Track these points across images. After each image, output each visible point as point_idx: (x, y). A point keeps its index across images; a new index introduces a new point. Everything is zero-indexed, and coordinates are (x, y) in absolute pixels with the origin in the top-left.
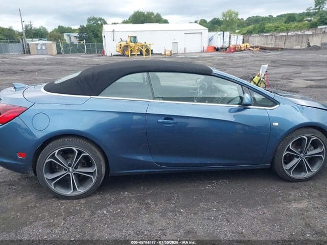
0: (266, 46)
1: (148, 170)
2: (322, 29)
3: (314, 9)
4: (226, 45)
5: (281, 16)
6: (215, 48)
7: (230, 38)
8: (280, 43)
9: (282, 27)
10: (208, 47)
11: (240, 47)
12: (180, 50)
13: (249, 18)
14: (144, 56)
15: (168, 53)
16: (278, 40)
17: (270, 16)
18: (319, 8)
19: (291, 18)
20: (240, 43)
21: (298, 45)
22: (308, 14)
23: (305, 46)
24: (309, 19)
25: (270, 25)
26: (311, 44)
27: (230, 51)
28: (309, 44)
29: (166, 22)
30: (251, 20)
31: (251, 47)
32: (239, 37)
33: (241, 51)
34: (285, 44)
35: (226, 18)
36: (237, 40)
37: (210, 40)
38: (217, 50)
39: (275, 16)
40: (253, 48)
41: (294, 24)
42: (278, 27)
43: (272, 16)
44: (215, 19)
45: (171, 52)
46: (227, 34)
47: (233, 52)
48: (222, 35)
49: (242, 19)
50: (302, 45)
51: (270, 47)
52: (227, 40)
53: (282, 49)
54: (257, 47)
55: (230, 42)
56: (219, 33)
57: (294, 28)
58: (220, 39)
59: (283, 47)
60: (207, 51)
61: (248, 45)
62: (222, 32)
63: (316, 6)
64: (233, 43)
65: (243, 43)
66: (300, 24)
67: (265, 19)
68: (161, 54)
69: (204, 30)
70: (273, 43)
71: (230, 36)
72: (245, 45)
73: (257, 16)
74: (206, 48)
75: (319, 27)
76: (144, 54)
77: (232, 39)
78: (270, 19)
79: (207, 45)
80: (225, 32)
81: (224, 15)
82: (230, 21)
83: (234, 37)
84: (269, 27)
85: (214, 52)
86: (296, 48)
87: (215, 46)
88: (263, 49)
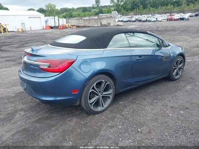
0: (79, 25)
1: (131, 87)
2: (101, 16)
3: (96, 5)
4: (57, 25)
5: (78, 8)
6: (50, 27)
7: (58, 20)
8: (87, 23)
9: (81, 15)
10: (46, 26)
11: (66, 26)
12: (27, 28)
13: (61, 9)
14: (3, 33)
15: (20, 30)
16: (85, 22)
17: (73, 8)
18: (98, 5)
19: (85, 10)
20: (65, 23)
21: (96, 24)
22: (93, 8)
23: (99, 25)
24: (94, 10)
25: (75, 13)
26: (103, 24)
27: (61, 29)
28: (101, 23)
29: (7, 9)
30: (63, 10)
31: (71, 26)
32: (64, 20)
33: (66, 28)
34: (89, 23)
35: (48, 8)
36: (63, 22)
37: (46, 22)
38: (52, 28)
39: (75, 8)
40: (73, 26)
41: (87, 13)
42: (79, 14)
43: (74, 8)
44: (40, 9)
45: (22, 30)
46: (56, 18)
47: (62, 29)
48: (54, 19)
49: (57, 9)
50: (98, 24)
51: (82, 25)
52: (57, 21)
53: (88, 26)
54: (75, 26)
55: (59, 23)
56: (52, 17)
57: (88, 15)
58: (52, 21)
59: (88, 25)
60: (46, 29)
61: (69, 24)
62: (53, 17)
63: (96, 4)
64: (61, 24)
65: (66, 23)
66: (90, 13)
67: (70, 9)
68: (14, 31)
69: (42, 15)
70: (83, 23)
71: (58, 19)
72: (68, 24)
73: (65, 8)
74: (45, 27)
75: (100, 15)
76: (2, 32)
77: (60, 21)
78: (73, 9)
79: (45, 25)
80: (55, 17)
81: (47, 6)
82: (51, 10)
83: (61, 20)
84: (74, 14)
85: (50, 29)
86: (95, 26)
87: (50, 25)
88: (78, 27)
